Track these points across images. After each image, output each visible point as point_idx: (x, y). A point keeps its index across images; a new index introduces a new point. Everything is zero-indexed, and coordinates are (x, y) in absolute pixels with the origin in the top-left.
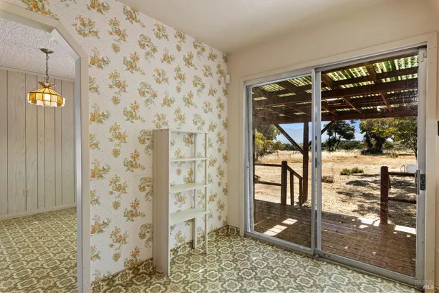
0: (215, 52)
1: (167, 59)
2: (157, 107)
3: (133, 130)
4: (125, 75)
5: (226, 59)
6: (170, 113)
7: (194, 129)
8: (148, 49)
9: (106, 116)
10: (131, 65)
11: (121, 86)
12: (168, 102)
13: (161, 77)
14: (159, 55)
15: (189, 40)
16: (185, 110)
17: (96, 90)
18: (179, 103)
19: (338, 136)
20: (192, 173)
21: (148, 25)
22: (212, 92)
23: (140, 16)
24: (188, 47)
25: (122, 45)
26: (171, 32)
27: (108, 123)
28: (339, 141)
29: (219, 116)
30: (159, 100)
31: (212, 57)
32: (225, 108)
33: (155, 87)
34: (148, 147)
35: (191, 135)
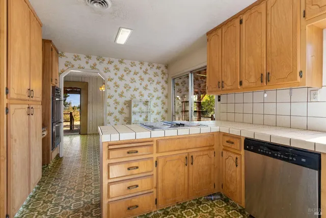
0: (160, 65)
1: (136, 73)
2: (131, 92)
3: (122, 101)
4: (119, 82)
5: (167, 67)
6: (137, 94)
7: (149, 99)
8: (128, 72)
9: (112, 96)
10: (121, 79)
11: (117, 86)
12: (136, 90)
13: (133, 81)
14: (132, 73)
15: (146, 64)
16: (144, 92)
17: (109, 89)
18: (141, 89)
20: (147, 117)
21: (128, 63)
22: (158, 83)
23: (124, 61)
24: (145, 67)
25: (118, 72)
26: (137, 63)
27: (113, 99)
29: (163, 93)
30: (132, 89)
31: (158, 68)
32: (166, 89)
33: (131, 85)
34: (127, 106)
35: (147, 102)
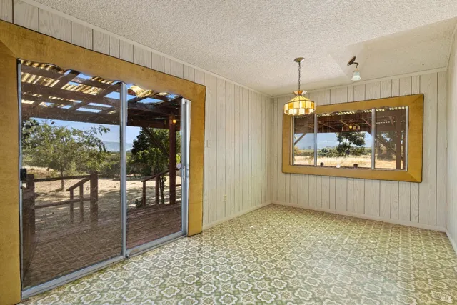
19: (348, 142)
28: (349, 147)
